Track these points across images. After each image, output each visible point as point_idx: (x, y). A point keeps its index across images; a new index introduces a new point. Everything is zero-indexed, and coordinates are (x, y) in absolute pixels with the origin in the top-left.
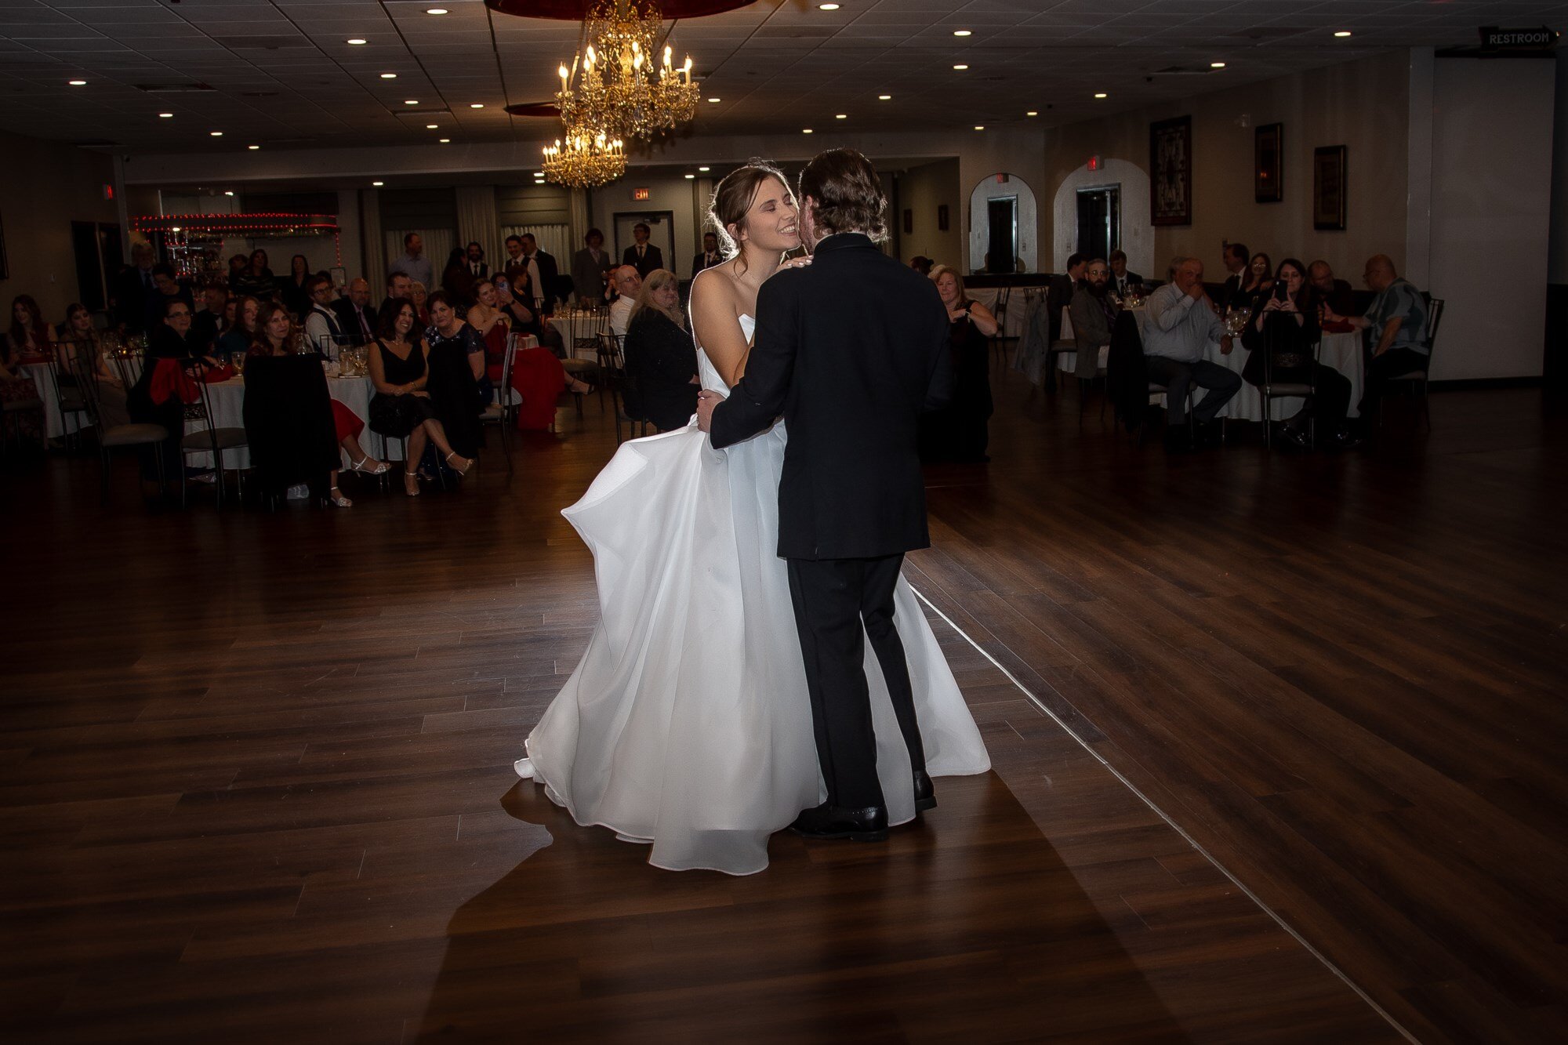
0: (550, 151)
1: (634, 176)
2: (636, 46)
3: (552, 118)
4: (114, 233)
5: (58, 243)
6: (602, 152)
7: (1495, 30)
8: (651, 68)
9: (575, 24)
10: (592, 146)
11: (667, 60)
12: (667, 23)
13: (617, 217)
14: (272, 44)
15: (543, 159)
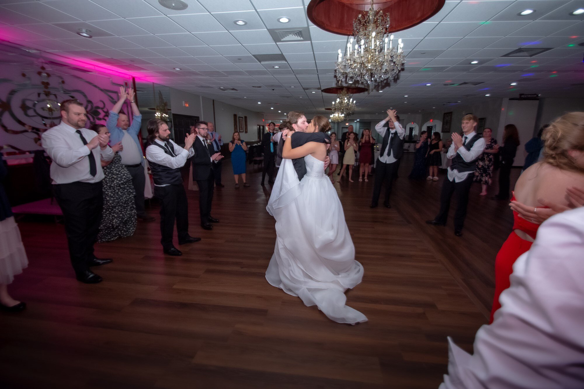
0: (332, 116)
1: (345, 121)
2: (346, 99)
3: (330, 111)
4: (264, 127)
5: (255, 128)
6: (340, 117)
7: (523, 94)
8: (348, 102)
9: (336, 95)
10: (339, 116)
11: (351, 101)
12: (351, 95)
13: (343, 128)
14: (288, 97)
15: (330, 118)
